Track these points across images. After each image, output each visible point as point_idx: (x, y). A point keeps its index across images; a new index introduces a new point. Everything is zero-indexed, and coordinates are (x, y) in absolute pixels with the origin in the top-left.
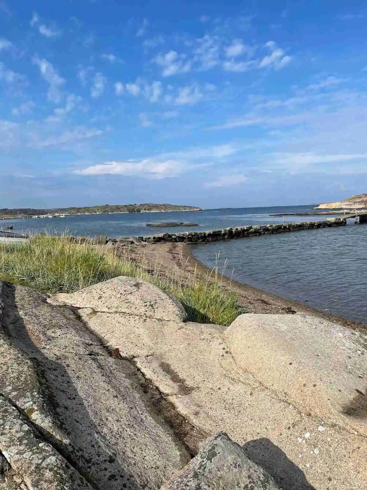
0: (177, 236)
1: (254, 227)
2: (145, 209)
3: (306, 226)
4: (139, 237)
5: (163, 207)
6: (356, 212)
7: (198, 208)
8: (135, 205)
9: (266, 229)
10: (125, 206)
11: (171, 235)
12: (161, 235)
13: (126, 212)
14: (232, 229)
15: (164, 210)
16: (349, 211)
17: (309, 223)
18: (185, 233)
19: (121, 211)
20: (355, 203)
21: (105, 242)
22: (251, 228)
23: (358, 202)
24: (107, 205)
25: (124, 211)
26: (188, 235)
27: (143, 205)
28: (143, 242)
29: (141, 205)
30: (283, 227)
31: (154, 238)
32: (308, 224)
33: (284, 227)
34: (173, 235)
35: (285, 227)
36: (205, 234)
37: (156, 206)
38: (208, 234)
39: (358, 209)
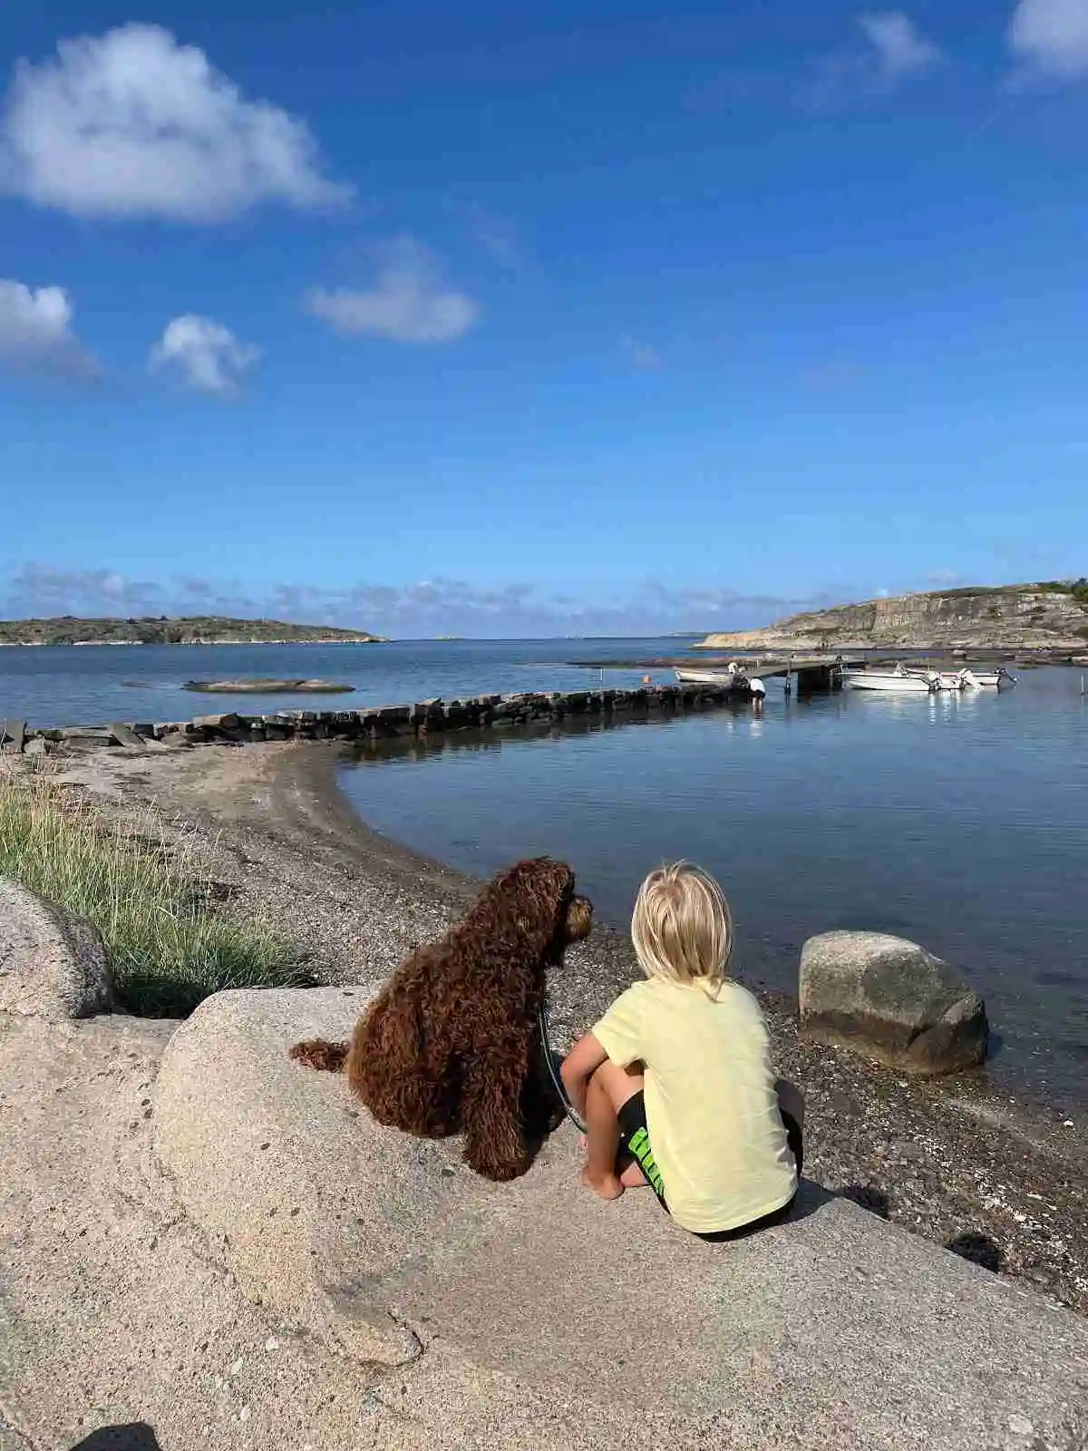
0: (266, 722)
1: (508, 698)
2: (196, 634)
3: (654, 699)
4: (137, 726)
5: (255, 628)
6: (797, 659)
7: (364, 635)
8: (164, 618)
9: (541, 705)
10: (131, 622)
11: (248, 719)
12: (214, 719)
13: (134, 640)
14: (442, 704)
15: (259, 639)
16: (777, 658)
17: (661, 689)
18: (294, 714)
19: (116, 638)
20: (798, 634)
21: (21, 739)
22: (497, 700)
23: (808, 632)
24: (69, 617)
25: (125, 639)
26: (302, 721)
27: (188, 620)
28: (152, 741)
29: (184, 620)
30: (589, 700)
31: (190, 728)
32: (659, 692)
33: (593, 699)
34: (253, 718)
35: (596, 700)
36: (356, 717)
37: (236, 626)
38: (366, 719)
39: (804, 652)
